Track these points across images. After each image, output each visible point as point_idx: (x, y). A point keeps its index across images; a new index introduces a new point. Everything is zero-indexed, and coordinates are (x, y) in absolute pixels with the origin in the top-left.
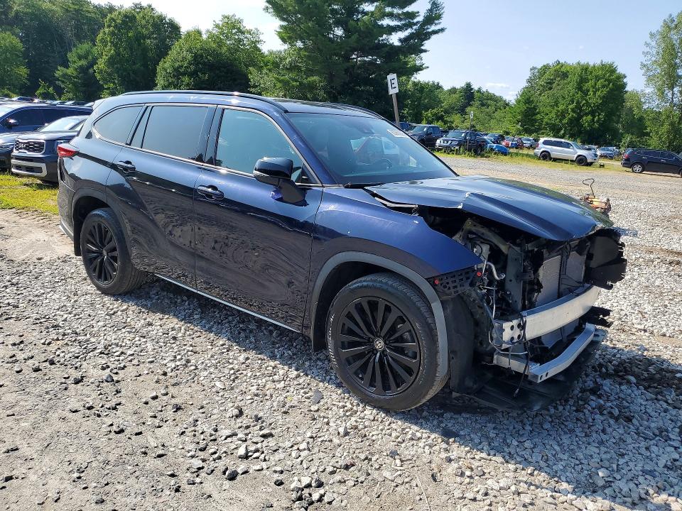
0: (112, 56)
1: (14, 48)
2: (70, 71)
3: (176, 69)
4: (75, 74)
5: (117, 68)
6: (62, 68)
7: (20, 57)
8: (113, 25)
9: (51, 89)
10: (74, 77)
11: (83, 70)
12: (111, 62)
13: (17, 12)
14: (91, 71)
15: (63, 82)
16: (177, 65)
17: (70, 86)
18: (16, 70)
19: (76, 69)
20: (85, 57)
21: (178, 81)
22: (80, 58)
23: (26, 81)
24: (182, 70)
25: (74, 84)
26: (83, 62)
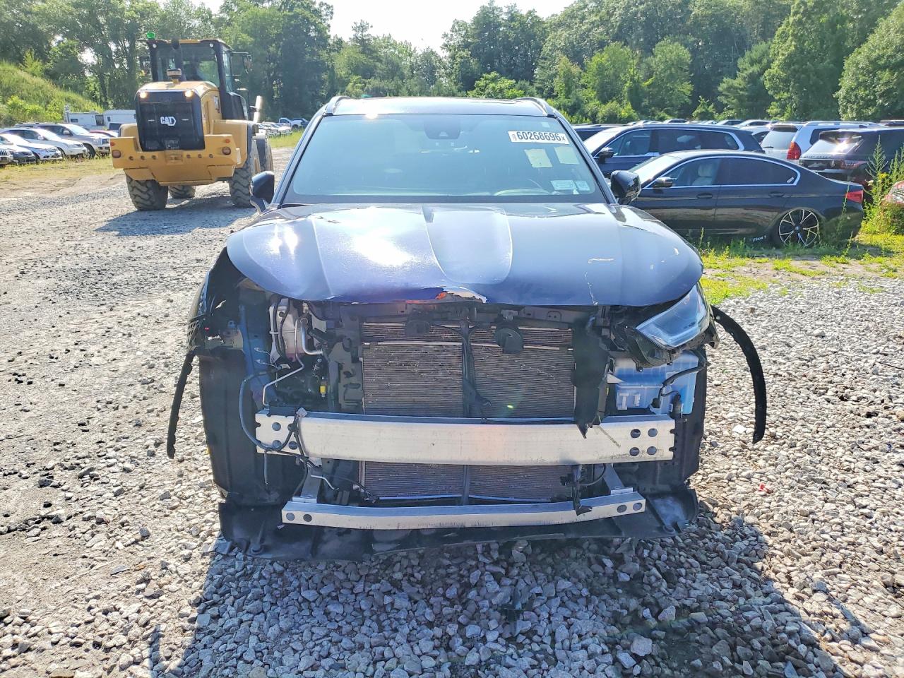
0: (790, 56)
1: (681, 60)
2: (738, 82)
3: (873, 62)
4: (743, 84)
5: (794, 70)
6: (729, 80)
7: (685, 71)
8: (802, 10)
9: (712, 106)
10: (741, 90)
11: (754, 79)
12: (787, 64)
13: (696, 16)
14: (762, 79)
15: (727, 96)
16: (874, 55)
17: (734, 101)
18: (680, 88)
19: (745, 78)
20: (760, 62)
21: (873, 80)
22: (752, 63)
23: (687, 100)
24: (882, 62)
25: (740, 99)
26: (756, 68)
